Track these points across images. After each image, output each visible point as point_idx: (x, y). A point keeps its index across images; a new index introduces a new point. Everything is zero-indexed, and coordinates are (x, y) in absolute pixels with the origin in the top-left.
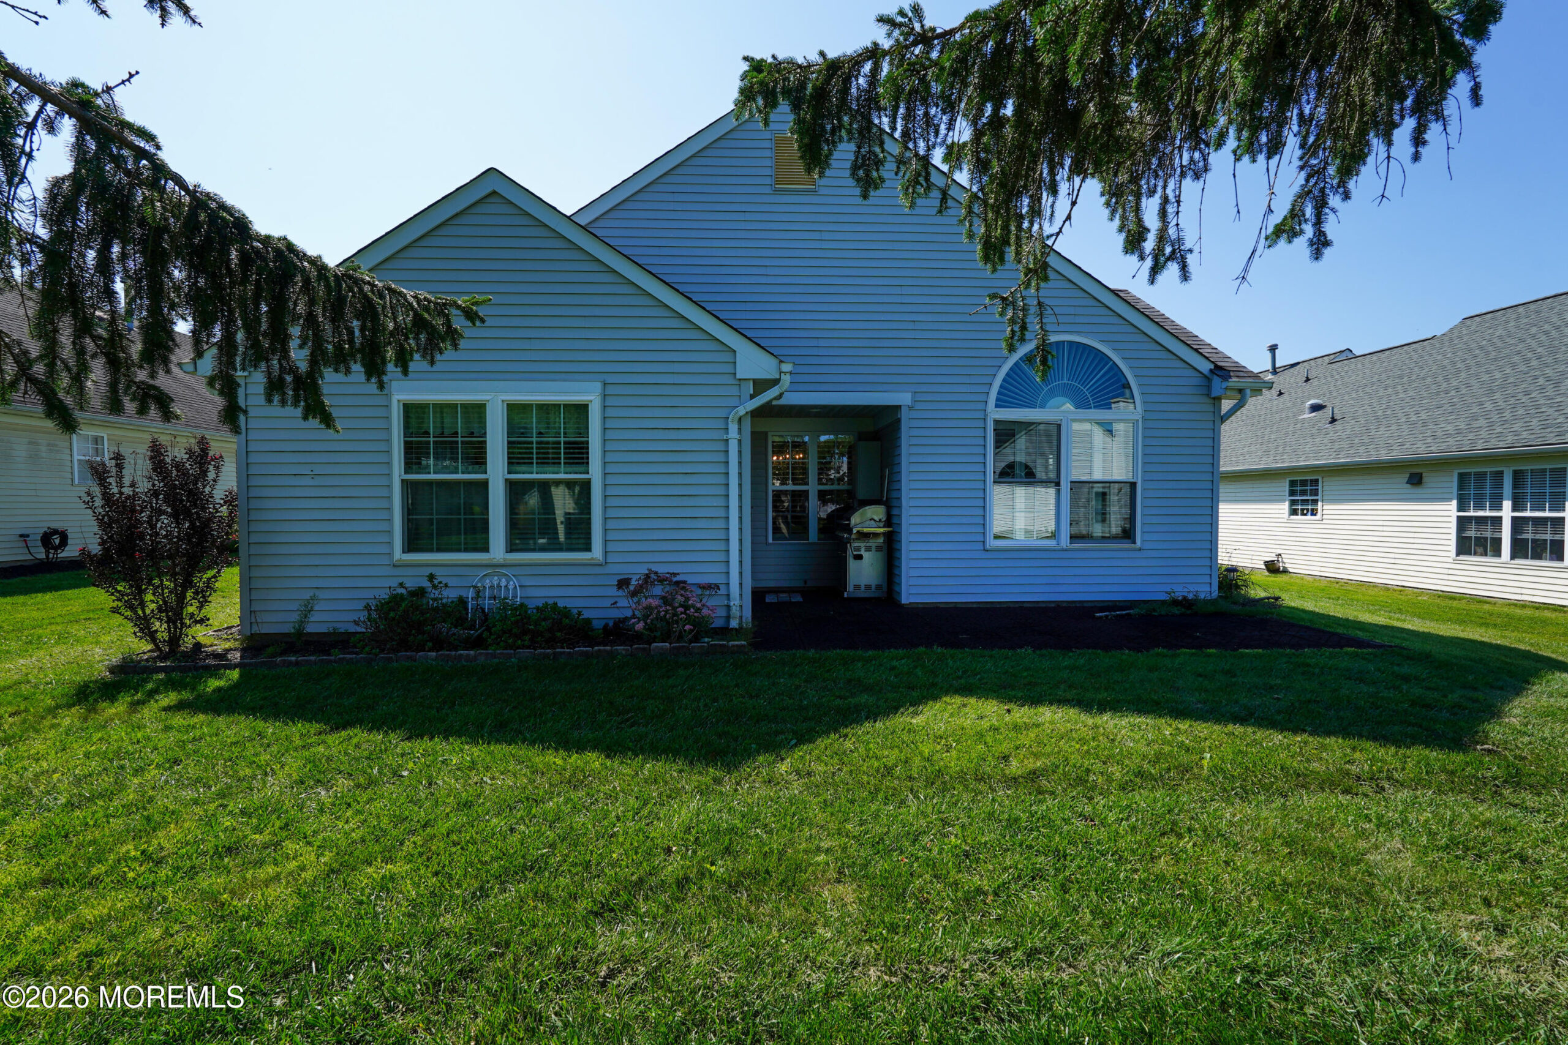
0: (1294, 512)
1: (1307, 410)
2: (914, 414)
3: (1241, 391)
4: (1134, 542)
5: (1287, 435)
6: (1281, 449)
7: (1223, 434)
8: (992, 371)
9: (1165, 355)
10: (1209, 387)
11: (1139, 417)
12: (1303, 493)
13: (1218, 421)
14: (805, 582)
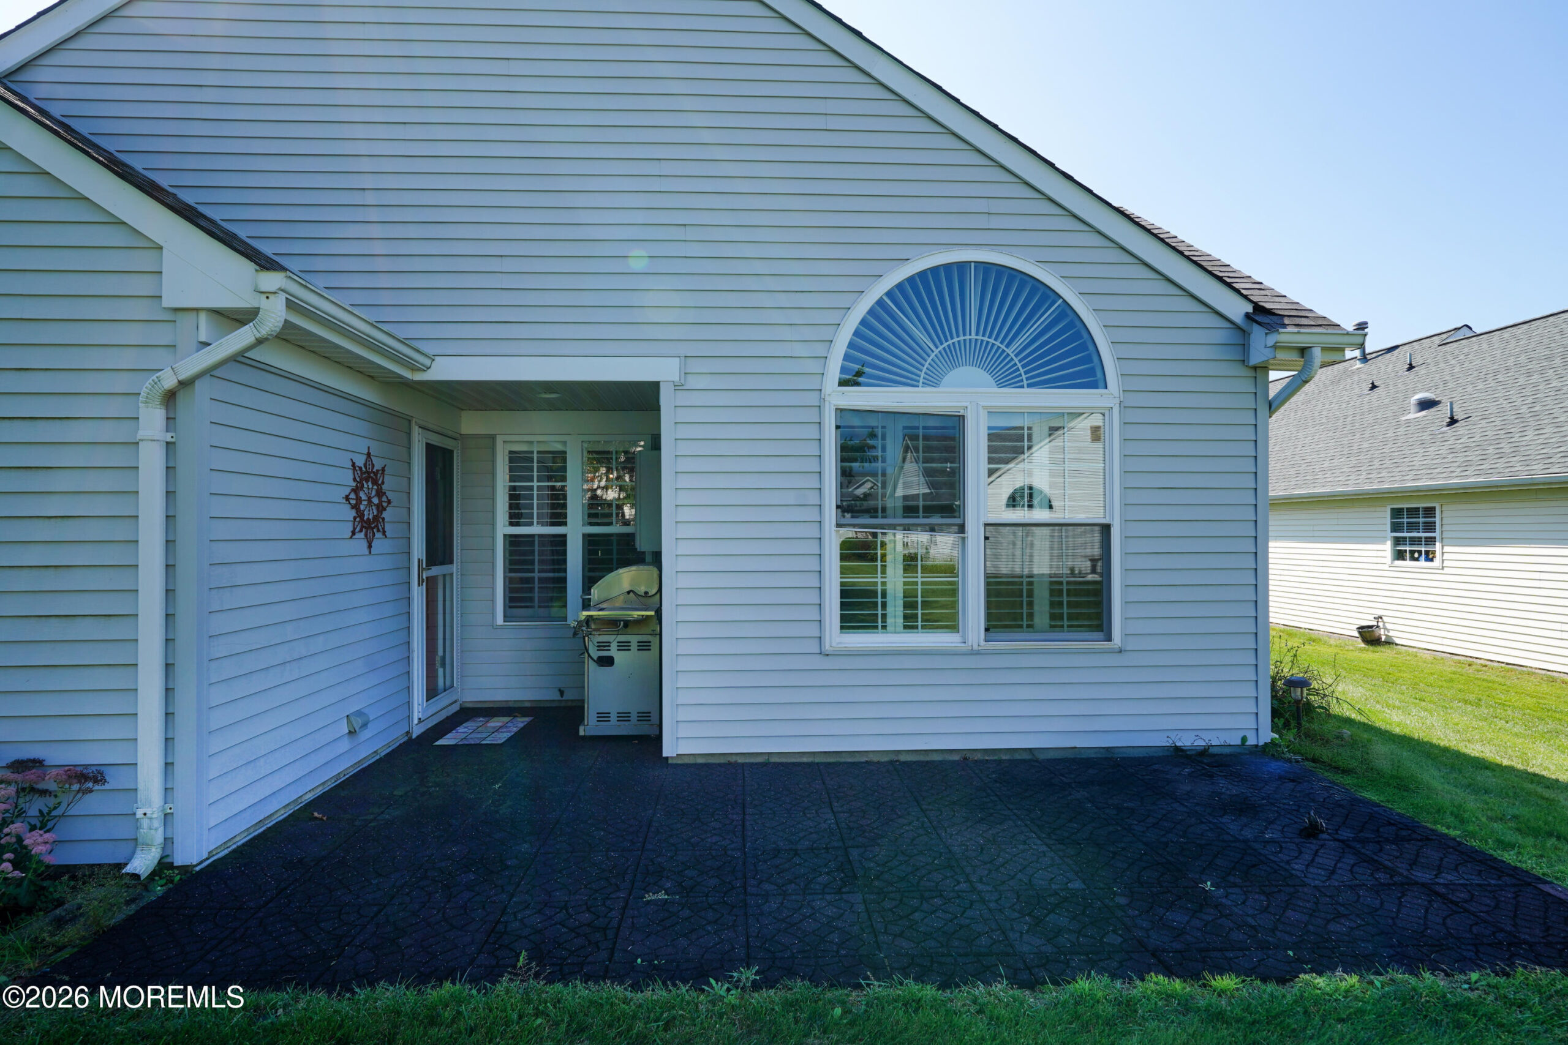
0: (1400, 555)
1: (1413, 408)
2: (682, 398)
3: (1303, 351)
4: (1109, 638)
5: (1385, 442)
6: (1377, 463)
7: (1273, 432)
8: (832, 317)
9: (1162, 287)
10: (1245, 347)
11: (1113, 403)
12: (1412, 527)
13: (1263, 411)
14: (562, 693)
